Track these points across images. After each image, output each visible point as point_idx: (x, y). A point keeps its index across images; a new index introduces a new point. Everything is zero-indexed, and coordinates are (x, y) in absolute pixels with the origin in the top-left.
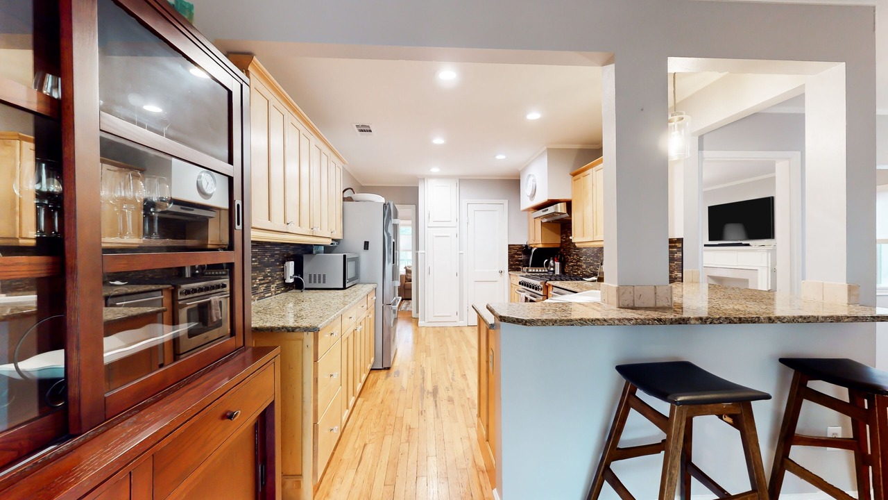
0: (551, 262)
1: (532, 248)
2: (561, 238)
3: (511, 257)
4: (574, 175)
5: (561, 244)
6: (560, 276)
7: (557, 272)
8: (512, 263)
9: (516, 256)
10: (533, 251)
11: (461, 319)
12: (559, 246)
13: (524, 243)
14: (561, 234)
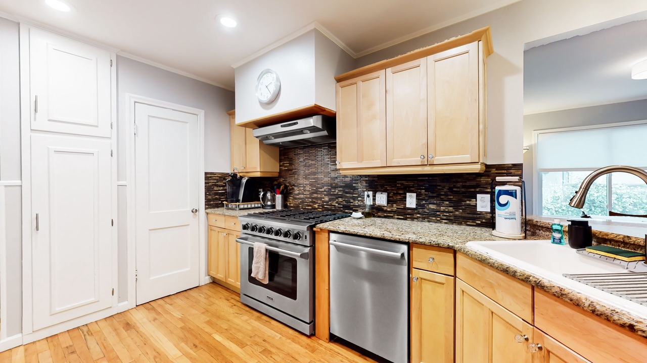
0: (269, 195)
1: (241, 177)
2: (280, 166)
3: (208, 189)
4: (339, 80)
5: (279, 173)
6: (282, 211)
7: (279, 207)
8: (210, 197)
9: (216, 188)
10: (244, 181)
11: (121, 299)
12: (276, 175)
13: (227, 169)
14: (280, 161)
